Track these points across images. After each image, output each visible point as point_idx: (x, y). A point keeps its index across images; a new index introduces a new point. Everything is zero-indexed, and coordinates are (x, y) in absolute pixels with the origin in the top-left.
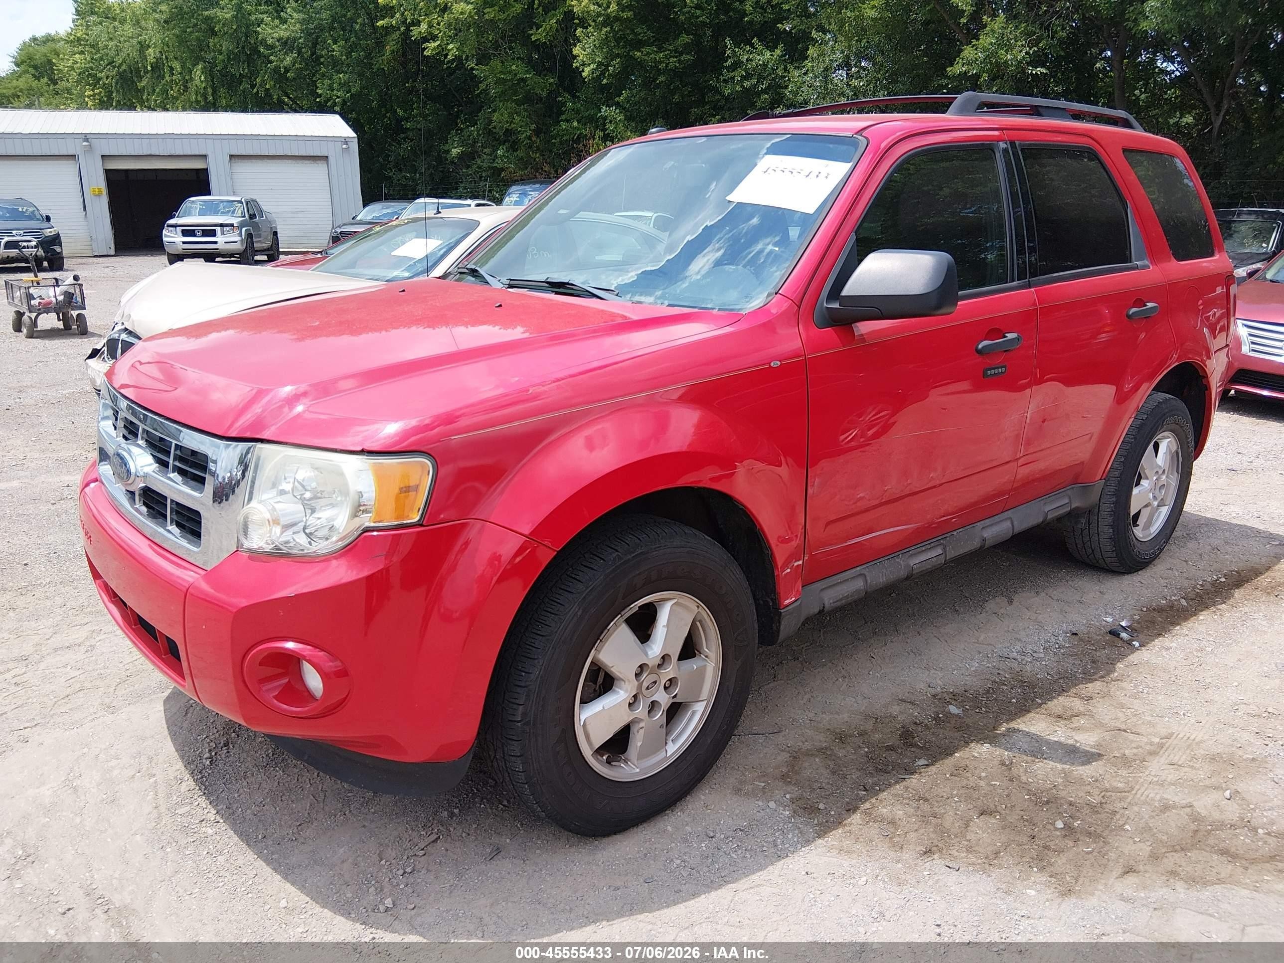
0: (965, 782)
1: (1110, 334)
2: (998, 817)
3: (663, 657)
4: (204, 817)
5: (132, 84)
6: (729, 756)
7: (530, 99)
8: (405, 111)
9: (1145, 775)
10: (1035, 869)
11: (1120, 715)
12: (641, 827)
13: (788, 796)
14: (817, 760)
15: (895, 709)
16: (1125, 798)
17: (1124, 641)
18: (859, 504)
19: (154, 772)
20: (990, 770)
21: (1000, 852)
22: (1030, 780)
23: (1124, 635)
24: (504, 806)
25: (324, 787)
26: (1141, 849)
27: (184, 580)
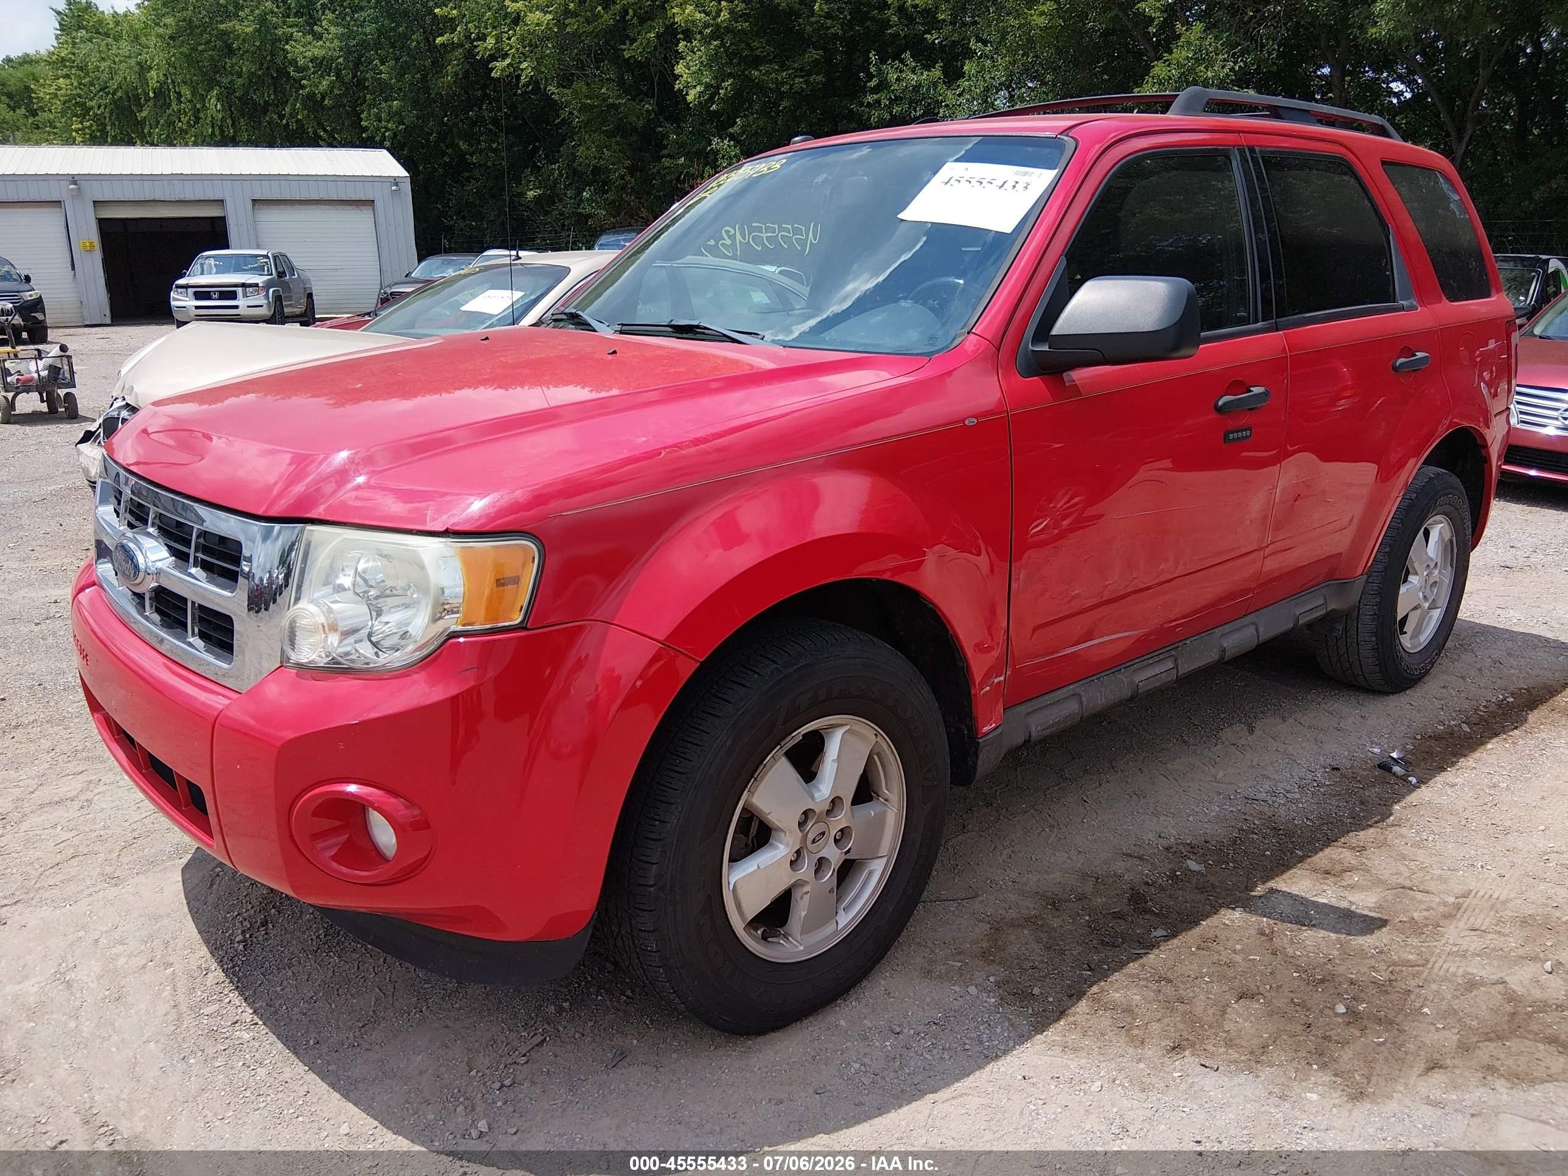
0: (1216, 957)
1: (1351, 400)
2: (1262, 1001)
3: (833, 801)
4: (237, 1018)
5: (131, 115)
6: (912, 929)
7: (622, 129)
8: (471, 145)
9: (1441, 944)
10: (1315, 1067)
11: (1403, 869)
12: (806, 1021)
13: (992, 979)
14: (1026, 932)
15: (1119, 866)
16: (1419, 973)
17: (1397, 777)
18: (1073, 603)
19: (171, 960)
20: (1245, 941)
21: (1268, 1046)
22: (1298, 953)
23: (1397, 769)
24: (628, 997)
25: (393, 976)
26: (1446, 1039)
27: (210, 707)
